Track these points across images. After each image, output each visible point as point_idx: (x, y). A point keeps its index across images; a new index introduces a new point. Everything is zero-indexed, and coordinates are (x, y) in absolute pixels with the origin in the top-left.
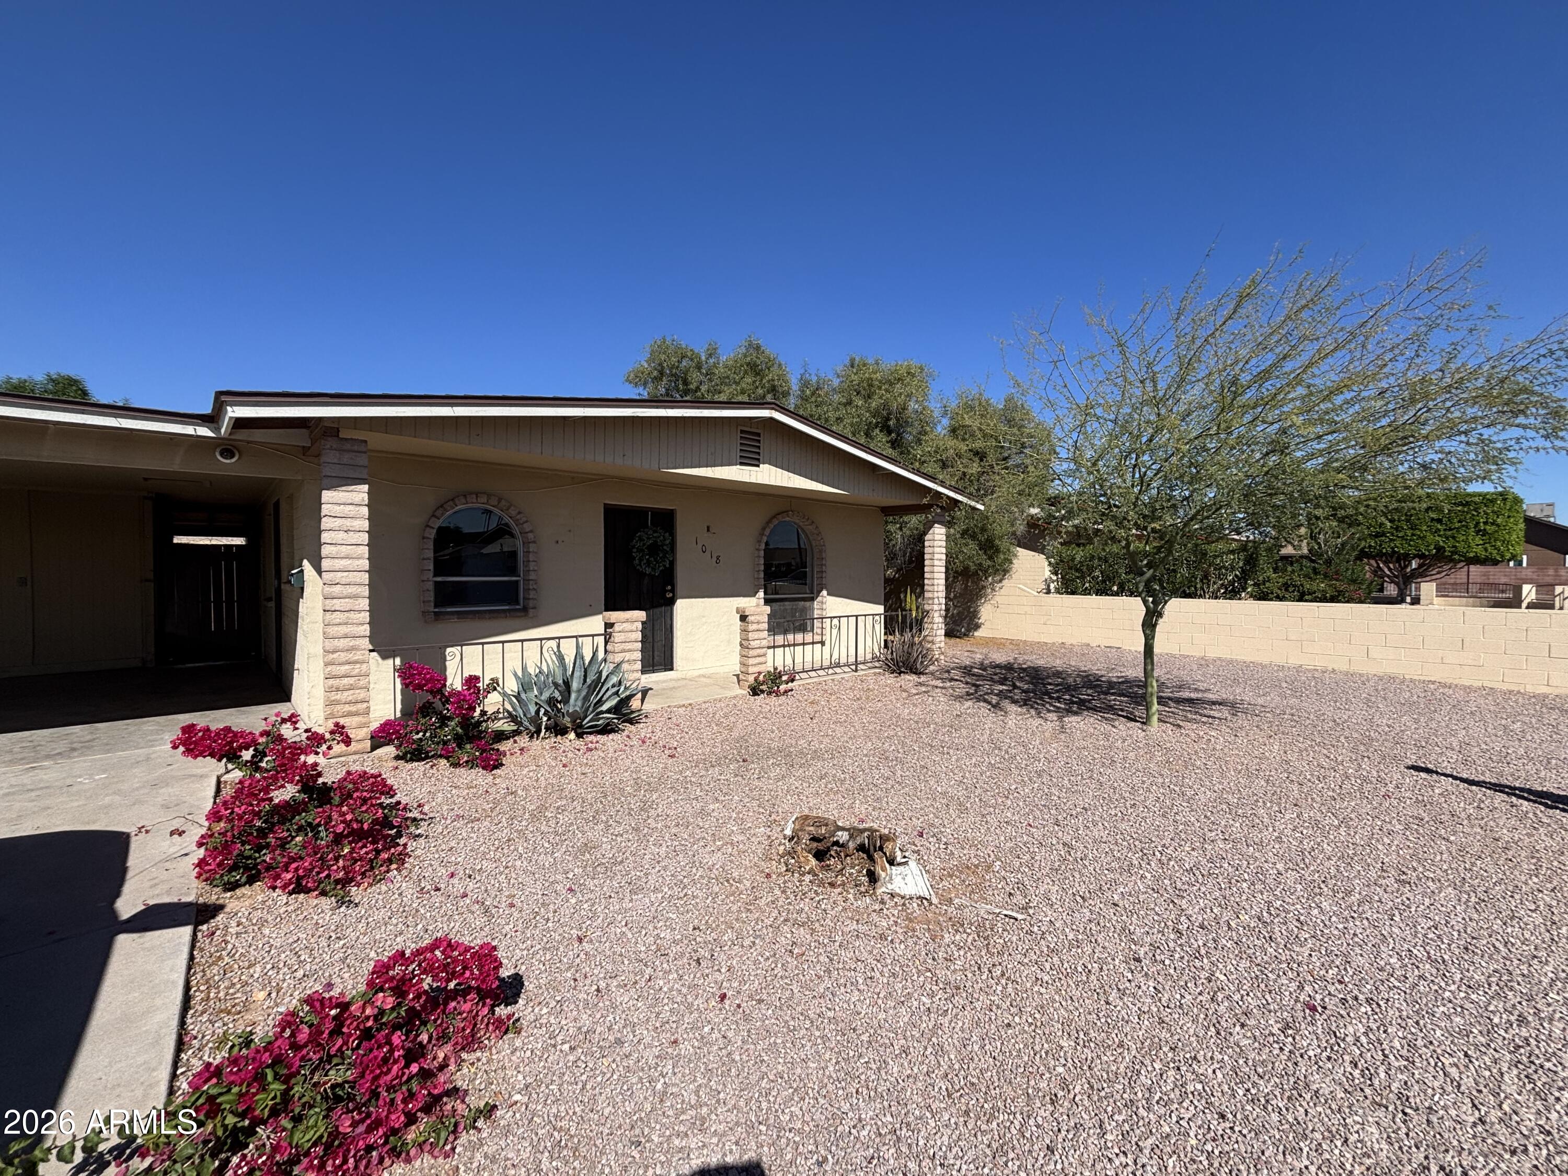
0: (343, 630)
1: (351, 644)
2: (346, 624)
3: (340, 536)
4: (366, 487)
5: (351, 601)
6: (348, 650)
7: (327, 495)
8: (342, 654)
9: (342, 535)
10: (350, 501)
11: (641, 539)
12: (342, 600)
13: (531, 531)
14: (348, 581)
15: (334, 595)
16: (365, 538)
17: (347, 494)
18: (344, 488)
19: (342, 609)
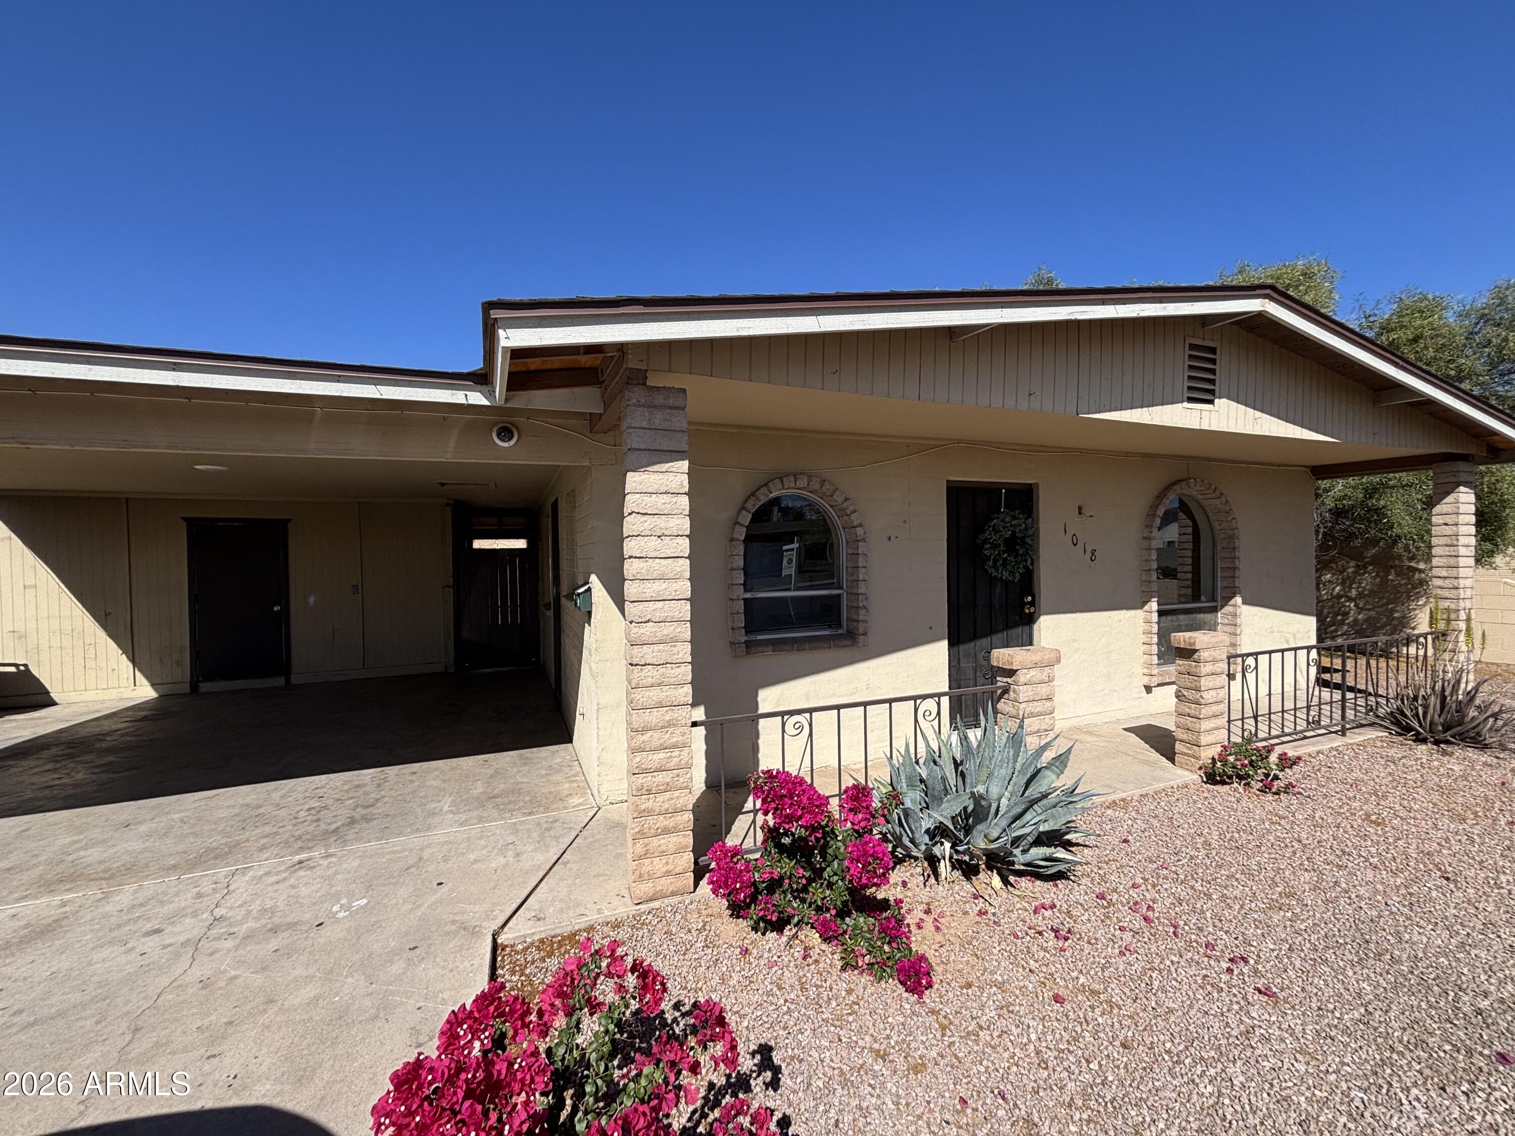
0: (655, 695)
1: (667, 718)
2: (659, 685)
3: (650, 545)
4: (684, 465)
5: (666, 647)
6: (662, 727)
7: (633, 480)
8: (656, 735)
9: (654, 542)
10: (665, 489)
11: (996, 531)
12: (656, 647)
13: (860, 525)
14: (663, 615)
15: (645, 638)
16: (684, 546)
17: (661, 476)
18: (656, 468)
19: (654, 661)
